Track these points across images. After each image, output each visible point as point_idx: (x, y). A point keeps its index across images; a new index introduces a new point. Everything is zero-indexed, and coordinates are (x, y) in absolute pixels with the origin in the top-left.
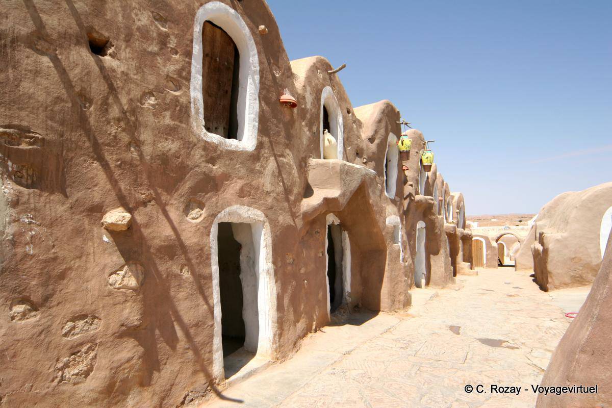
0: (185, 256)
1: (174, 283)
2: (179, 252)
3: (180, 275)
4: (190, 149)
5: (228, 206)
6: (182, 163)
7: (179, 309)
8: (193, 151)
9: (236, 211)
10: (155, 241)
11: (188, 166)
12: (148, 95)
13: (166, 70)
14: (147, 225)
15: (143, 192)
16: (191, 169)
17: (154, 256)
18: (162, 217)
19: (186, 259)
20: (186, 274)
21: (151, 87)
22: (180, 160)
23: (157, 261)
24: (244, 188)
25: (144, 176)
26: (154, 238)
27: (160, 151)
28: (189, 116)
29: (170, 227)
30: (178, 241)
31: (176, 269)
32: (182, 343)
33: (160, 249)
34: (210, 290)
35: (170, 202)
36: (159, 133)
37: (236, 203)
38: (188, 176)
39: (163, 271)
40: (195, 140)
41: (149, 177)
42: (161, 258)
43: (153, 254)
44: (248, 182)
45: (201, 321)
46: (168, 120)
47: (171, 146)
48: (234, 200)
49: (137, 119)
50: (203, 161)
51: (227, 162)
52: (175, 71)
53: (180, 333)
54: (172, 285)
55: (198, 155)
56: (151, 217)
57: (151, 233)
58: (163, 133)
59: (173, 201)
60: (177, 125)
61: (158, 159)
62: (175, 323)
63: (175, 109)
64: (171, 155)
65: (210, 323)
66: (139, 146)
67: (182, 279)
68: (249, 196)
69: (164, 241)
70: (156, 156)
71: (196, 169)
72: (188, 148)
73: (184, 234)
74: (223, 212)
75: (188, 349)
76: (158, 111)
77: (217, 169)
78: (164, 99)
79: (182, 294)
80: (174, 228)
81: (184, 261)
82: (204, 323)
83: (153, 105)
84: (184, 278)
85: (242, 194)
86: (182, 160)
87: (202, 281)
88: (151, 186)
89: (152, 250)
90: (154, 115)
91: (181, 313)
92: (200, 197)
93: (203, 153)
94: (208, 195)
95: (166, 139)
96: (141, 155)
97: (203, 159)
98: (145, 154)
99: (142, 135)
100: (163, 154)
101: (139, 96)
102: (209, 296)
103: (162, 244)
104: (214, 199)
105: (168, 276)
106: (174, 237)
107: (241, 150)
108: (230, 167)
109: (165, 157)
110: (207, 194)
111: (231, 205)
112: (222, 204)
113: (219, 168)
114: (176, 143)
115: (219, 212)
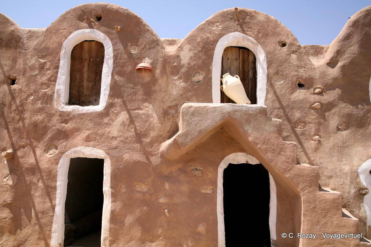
0: (41, 174)
1: (33, 187)
2: (37, 172)
3: (37, 184)
4: (51, 118)
5: (74, 147)
6: (45, 125)
7: (35, 201)
8: (53, 118)
9: (80, 151)
10: (25, 165)
11: (49, 126)
12: (31, 96)
13: (41, 80)
14: (22, 157)
15: (23, 141)
16: (50, 128)
17: (24, 172)
18: (32, 153)
19: (41, 176)
20: (40, 184)
21: (32, 91)
22: (44, 124)
23: (26, 175)
24: (90, 136)
25: (25, 134)
26: (25, 163)
27: (33, 121)
28: (52, 100)
29: (34, 159)
30: (37, 166)
31: (35, 180)
32: (34, 220)
33: (27, 169)
34: (54, 195)
35: (38, 146)
36: (33, 112)
37: (82, 145)
38: (48, 132)
39: (28, 180)
40: (55, 112)
41: (27, 134)
42: (28, 174)
43: (24, 171)
44: (94, 131)
45: (45, 211)
46: (39, 105)
47: (39, 117)
48: (81, 143)
49: (23, 108)
50: (58, 122)
51: (78, 121)
52: (47, 79)
53: (33, 214)
54: (33, 188)
55: (55, 119)
56: (26, 153)
57: (24, 161)
58: (35, 112)
59: (40, 145)
60: (44, 106)
61: (32, 125)
62: (32, 208)
63: (44, 99)
64: (39, 122)
65: (51, 214)
66: (23, 120)
67: (37, 186)
68: (95, 140)
69: (29, 165)
70: (31, 124)
71: (53, 127)
72: (50, 117)
73: (41, 162)
74: (69, 151)
75: (36, 224)
76: (34, 102)
77: (69, 126)
78: (38, 95)
79: (37, 194)
80: (36, 159)
81: (39, 177)
82: (47, 213)
83: (32, 100)
84: (39, 185)
85: (88, 139)
86: (45, 124)
87: (50, 190)
88: (28, 138)
89: (23, 169)
90: (32, 104)
91: (36, 204)
92: (55, 142)
93: (59, 118)
94: (61, 141)
95: (37, 115)
96: (24, 125)
97: (59, 122)
98: (25, 124)
99: (25, 115)
100: (35, 122)
101: (25, 98)
102: (53, 199)
103: (29, 166)
104: (64, 144)
105: (30, 183)
106: (35, 163)
107: (91, 111)
108: (80, 124)
109: (36, 124)
110: (59, 141)
111: (76, 146)
112: (70, 146)
113: (71, 125)
114: (42, 116)
115: (67, 151)
